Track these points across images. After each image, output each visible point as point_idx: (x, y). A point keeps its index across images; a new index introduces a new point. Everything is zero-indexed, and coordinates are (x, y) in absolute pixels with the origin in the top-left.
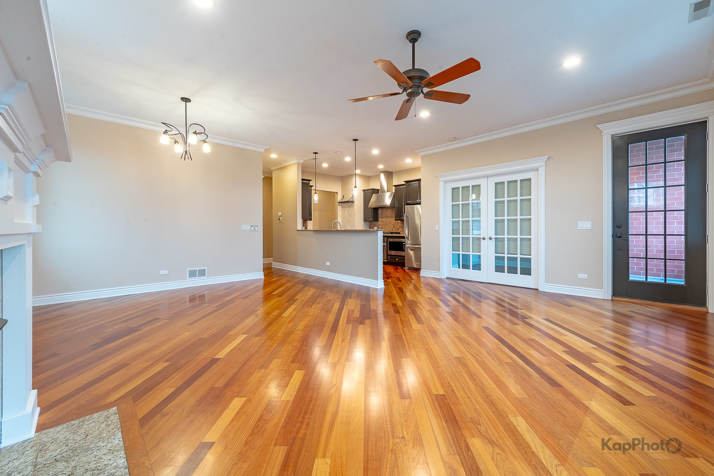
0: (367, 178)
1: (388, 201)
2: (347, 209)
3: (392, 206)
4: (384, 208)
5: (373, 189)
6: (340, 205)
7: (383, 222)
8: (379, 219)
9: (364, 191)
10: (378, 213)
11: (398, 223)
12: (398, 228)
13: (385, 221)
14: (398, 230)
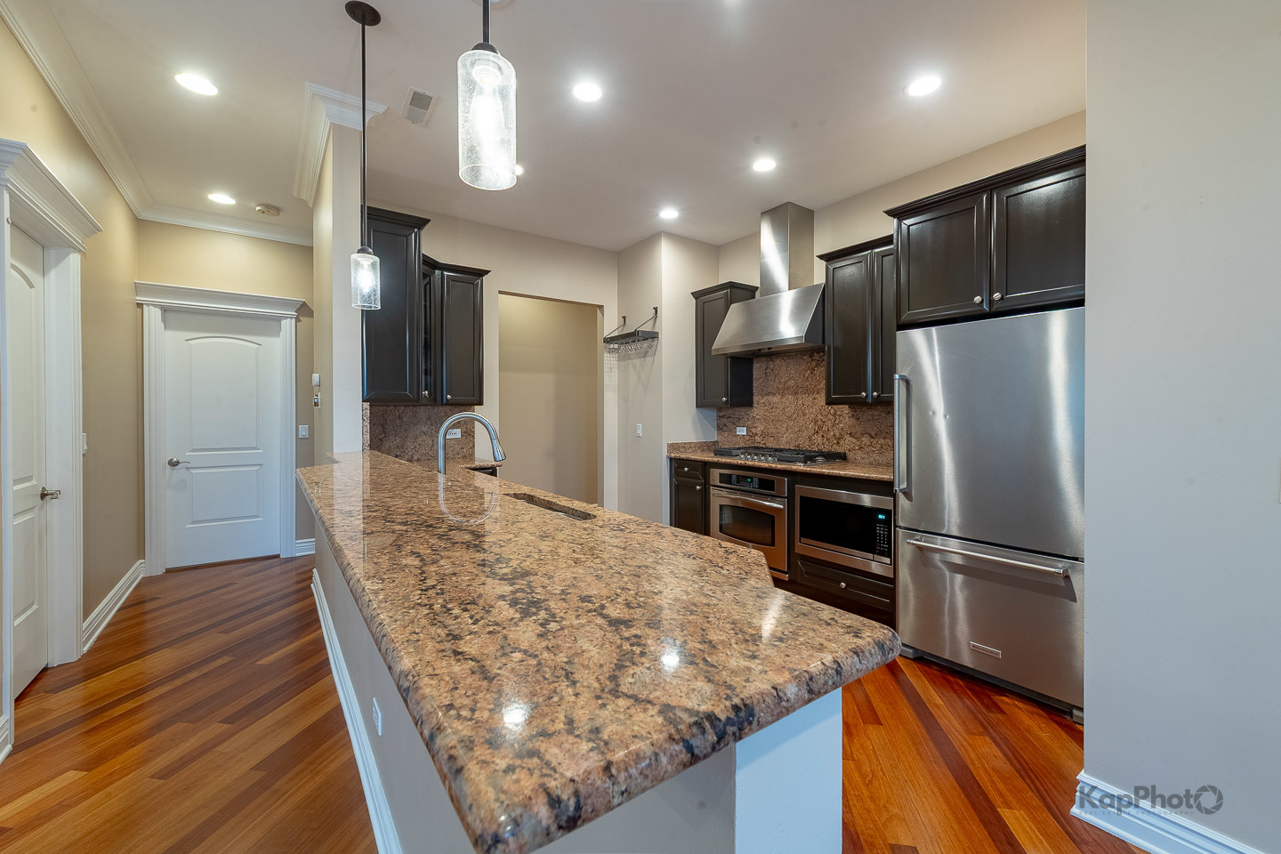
0: (707, 250)
1: (788, 328)
2: (637, 361)
3: (811, 349)
4: (775, 353)
5: (731, 285)
6: (610, 351)
7: (772, 408)
8: (756, 398)
9: (697, 295)
10: (752, 375)
11: (840, 416)
12: (837, 434)
13: (781, 406)
14: (838, 443)
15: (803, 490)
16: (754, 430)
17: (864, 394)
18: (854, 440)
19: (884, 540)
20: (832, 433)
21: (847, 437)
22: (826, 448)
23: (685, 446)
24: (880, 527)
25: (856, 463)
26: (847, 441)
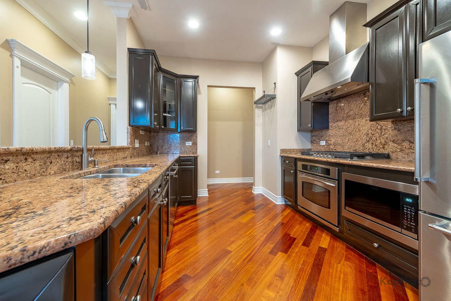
0: (305, 50)
2: (268, 111)
6: (258, 108)
7: (340, 129)
8: (330, 124)
9: (297, 74)
10: (329, 112)
11: (385, 129)
12: (383, 142)
13: (345, 127)
14: (384, 148)
15: (346, 176)
16: (329, 142)
17: (399, 110)
18: (396, 145)
19: (411, 220)
20: (379, 141)
21: (391, 144)
22: (375, 151)
23: (290, 151)
24: (407, 208)
25: (397, 161)
26: (390, 146)
